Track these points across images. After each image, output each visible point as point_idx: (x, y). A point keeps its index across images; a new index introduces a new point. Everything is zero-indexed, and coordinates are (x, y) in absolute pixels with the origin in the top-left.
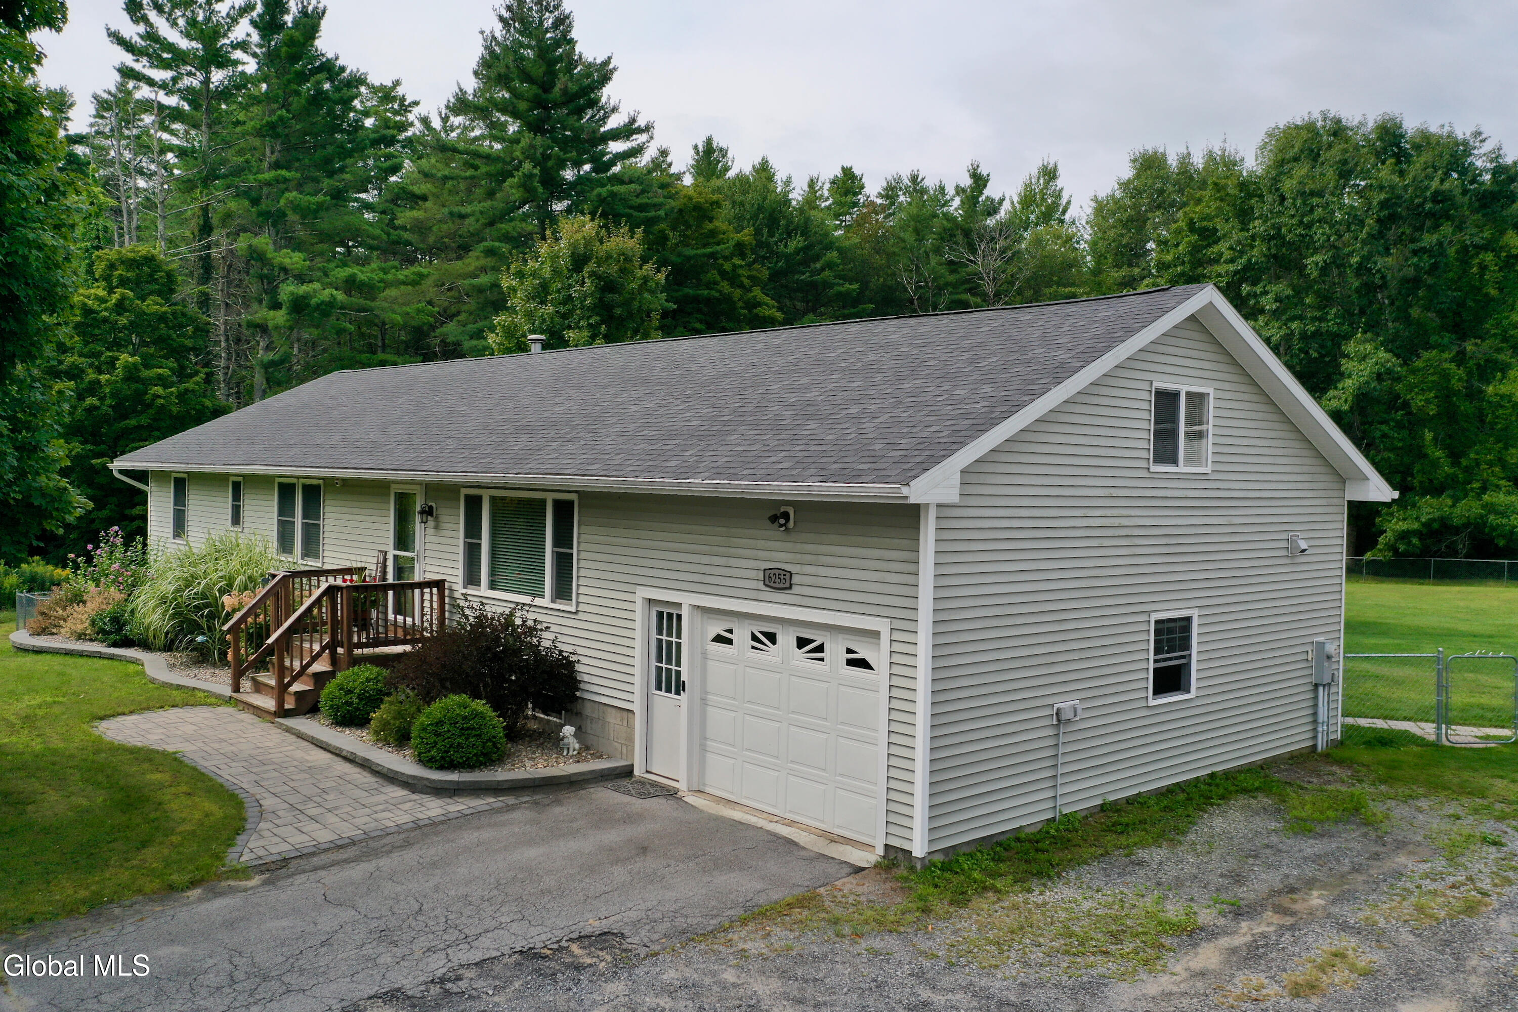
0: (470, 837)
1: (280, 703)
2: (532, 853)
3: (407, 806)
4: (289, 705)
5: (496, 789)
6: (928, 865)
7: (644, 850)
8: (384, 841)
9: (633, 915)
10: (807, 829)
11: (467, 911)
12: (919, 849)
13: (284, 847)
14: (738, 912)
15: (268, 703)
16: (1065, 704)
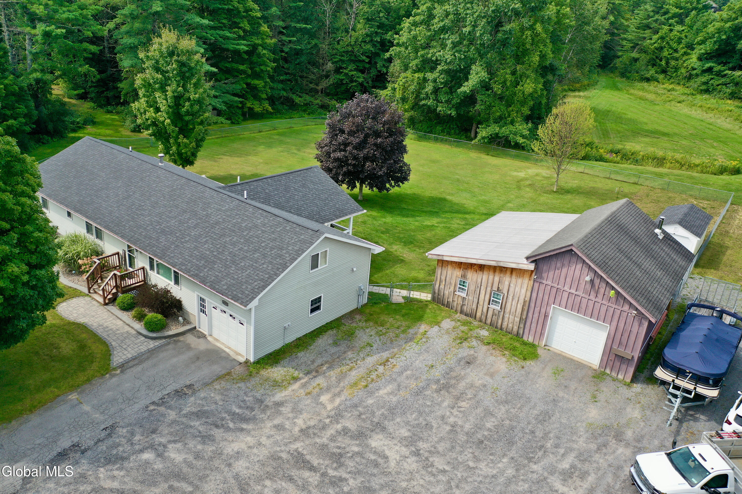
0: (162, 355)
1: (105, 301)
2: (175, 360)
3: (145, 344)
4: (107, 301)
5: (165, 337)
6: (254, 363)
7: (198, 358)
8: (143, 357)
9: (196, 379)
10: (232, 350)
11: (164, 380)
12: (252, 360)
13: (122, 360)
14: (215, 378)
15: (101, 300)
16: (286, 325)
